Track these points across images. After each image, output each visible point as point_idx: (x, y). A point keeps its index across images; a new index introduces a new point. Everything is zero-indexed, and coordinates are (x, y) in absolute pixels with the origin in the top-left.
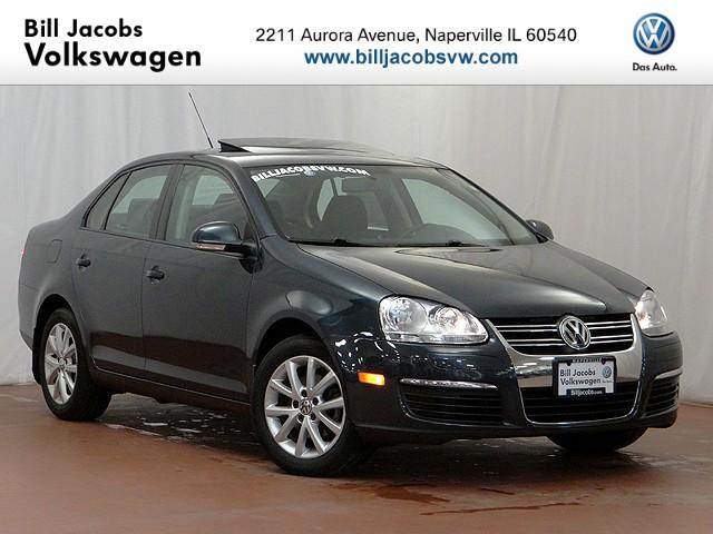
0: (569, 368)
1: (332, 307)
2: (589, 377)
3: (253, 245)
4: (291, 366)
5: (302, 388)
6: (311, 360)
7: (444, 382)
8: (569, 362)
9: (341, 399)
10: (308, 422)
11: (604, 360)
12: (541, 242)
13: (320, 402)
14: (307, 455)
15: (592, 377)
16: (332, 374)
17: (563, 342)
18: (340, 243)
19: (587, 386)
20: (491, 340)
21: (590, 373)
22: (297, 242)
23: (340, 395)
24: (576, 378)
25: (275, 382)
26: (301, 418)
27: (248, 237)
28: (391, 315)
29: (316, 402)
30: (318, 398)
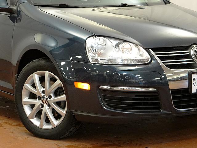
1: (57, 43)
3: (15, 8)
4: (36, 77)
5: (43, 89)
6: (47, 73)
7: (125, 88)
9: (64, 96)
10: (46, 109)
12: (166, 4)
13: (53, 97)
14: (46, 127)
16: (59, 82)
17: (193, 61)
18: (62, 6)
20: (153, 61)
22: (38, 6)
23: (63, 94)
25: (28, 85)
26: (42, 106)
27: (12, 4)
28: (92, 47)
29: (50, 97)
30: (52, 95)
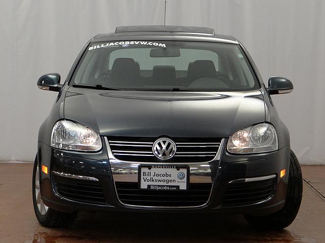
0: (150, 171)
2: (165, 178)
8: (150, 167)
11: (178, 168)
15: (169, 178)
17: (152, 154)
19: (165, 184)
21: (167, 175)
24: (155, 178)
